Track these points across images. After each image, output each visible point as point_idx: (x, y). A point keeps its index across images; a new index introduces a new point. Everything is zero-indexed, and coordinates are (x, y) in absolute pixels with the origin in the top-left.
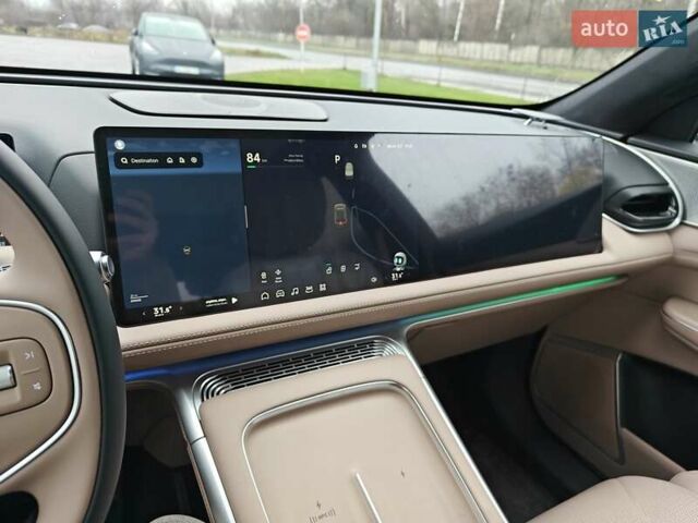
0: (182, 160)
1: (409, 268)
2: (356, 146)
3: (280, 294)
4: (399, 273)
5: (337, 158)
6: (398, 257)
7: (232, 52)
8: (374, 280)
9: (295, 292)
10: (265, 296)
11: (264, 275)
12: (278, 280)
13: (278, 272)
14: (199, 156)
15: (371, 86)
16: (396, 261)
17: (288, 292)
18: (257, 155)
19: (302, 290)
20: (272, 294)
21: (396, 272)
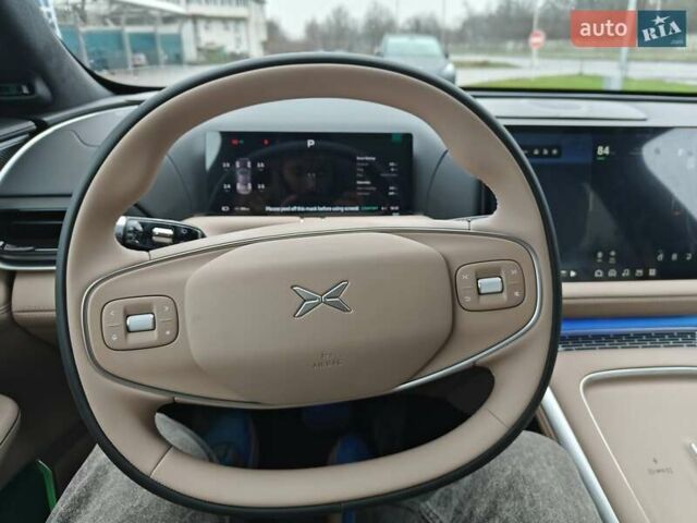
0: (546, 152)
3: (612, 273)
7: (459, 65)
9: (626, 273)
10: (599, 273)
11: (600, 255)
12: (612, 261)
13: (613, 253)
14: (559, 148)
15: (616, 86)
17: (619, 273)
18: (607, 148)
19: (633, 272)
20: (606, 273)
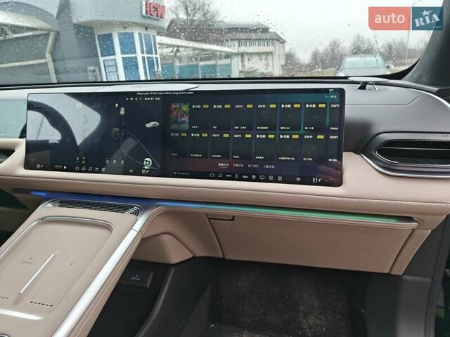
1: (153, 168)
2: (127, 99)
3: (84, 168)
4: (147, 170)
5: (117, 105)
6: (147, 161)
8: (131, 171)
9: (91, 169)
10: (77, 168)
12: (84, 162)
13: (84, 158)
16: (145, 163)
17: (87, 168)
19: (93, 169)
20: (80, 168)
21: (144, 169)
